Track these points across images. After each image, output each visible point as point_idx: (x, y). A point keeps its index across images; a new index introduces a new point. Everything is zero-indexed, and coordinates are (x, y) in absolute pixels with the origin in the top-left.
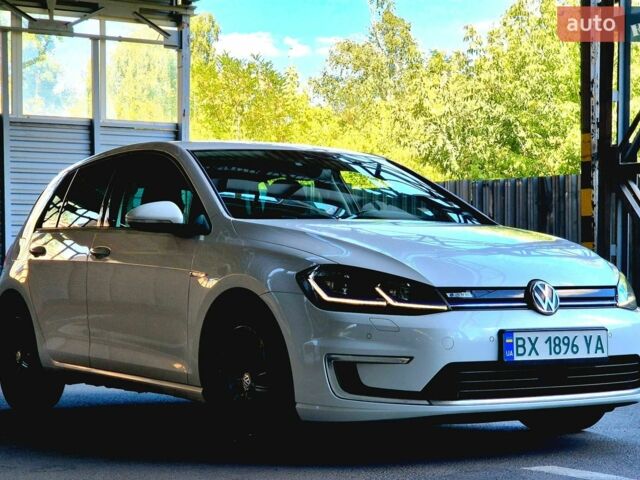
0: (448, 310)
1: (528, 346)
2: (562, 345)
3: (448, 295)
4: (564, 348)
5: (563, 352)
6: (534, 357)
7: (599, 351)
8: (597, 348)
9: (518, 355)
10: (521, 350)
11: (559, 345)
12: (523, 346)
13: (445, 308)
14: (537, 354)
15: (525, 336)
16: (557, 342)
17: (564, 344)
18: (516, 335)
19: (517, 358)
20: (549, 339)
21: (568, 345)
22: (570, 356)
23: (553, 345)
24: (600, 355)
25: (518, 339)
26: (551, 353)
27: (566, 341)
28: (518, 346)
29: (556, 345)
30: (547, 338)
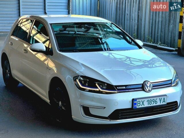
0: (117, 93)
1: (141, 103)
2: (152, 102)
3: (118, 88)
4: (152, 103)
5: (152, 104)
6: (143, 106)
7: (164, 102)
8: (163, 101)
9: (138, 106)
10: (139, 105)
11: (151, 102)
12: (140, 103)
13: (116, 92)
14: (144, 105)
15: (140, 100)
16: (151, 101)
17: (153, 101)
18: (137, 100)
19: (137, 107)
20: (148, 100)
21: (154, 102)
22: (155, 105)
23: (149, 102)
24: (164, 103)
25: (138, 101)
26: (148, 105)
27: (153, 100)
28: (138, 103)
29: (150, 102)
30: (147, 100)
